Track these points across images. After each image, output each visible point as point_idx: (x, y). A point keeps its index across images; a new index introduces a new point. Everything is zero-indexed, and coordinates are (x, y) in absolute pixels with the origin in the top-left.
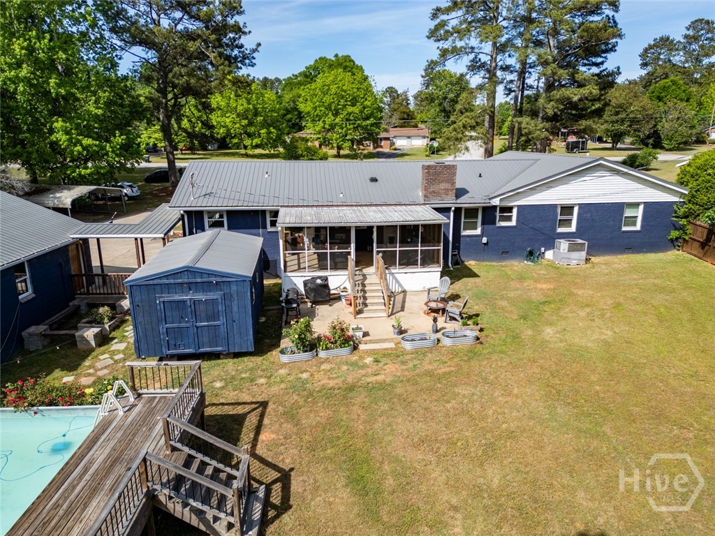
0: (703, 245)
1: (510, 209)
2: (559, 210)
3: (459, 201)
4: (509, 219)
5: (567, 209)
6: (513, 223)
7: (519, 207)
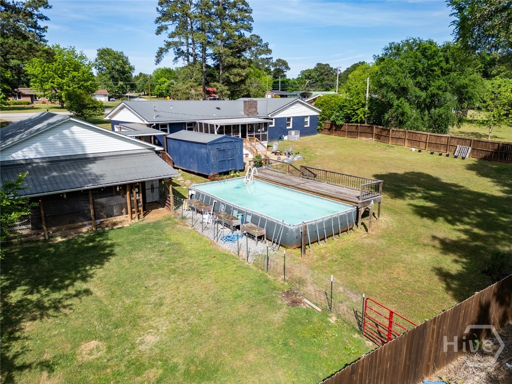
0: (329, 130)
1: (272, 120)
2: (286, 119)
3: (259, 116)
5: (289, 119)
6: (274, 125)
7: (275, 119)
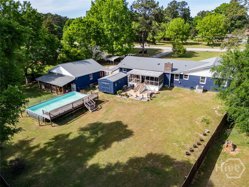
1: (187, 76)
2: (201, 78)
3: (172, 72)
4: (187, 78)
5: (203, 78)
6: (188, 79)
7: (189, 75)
